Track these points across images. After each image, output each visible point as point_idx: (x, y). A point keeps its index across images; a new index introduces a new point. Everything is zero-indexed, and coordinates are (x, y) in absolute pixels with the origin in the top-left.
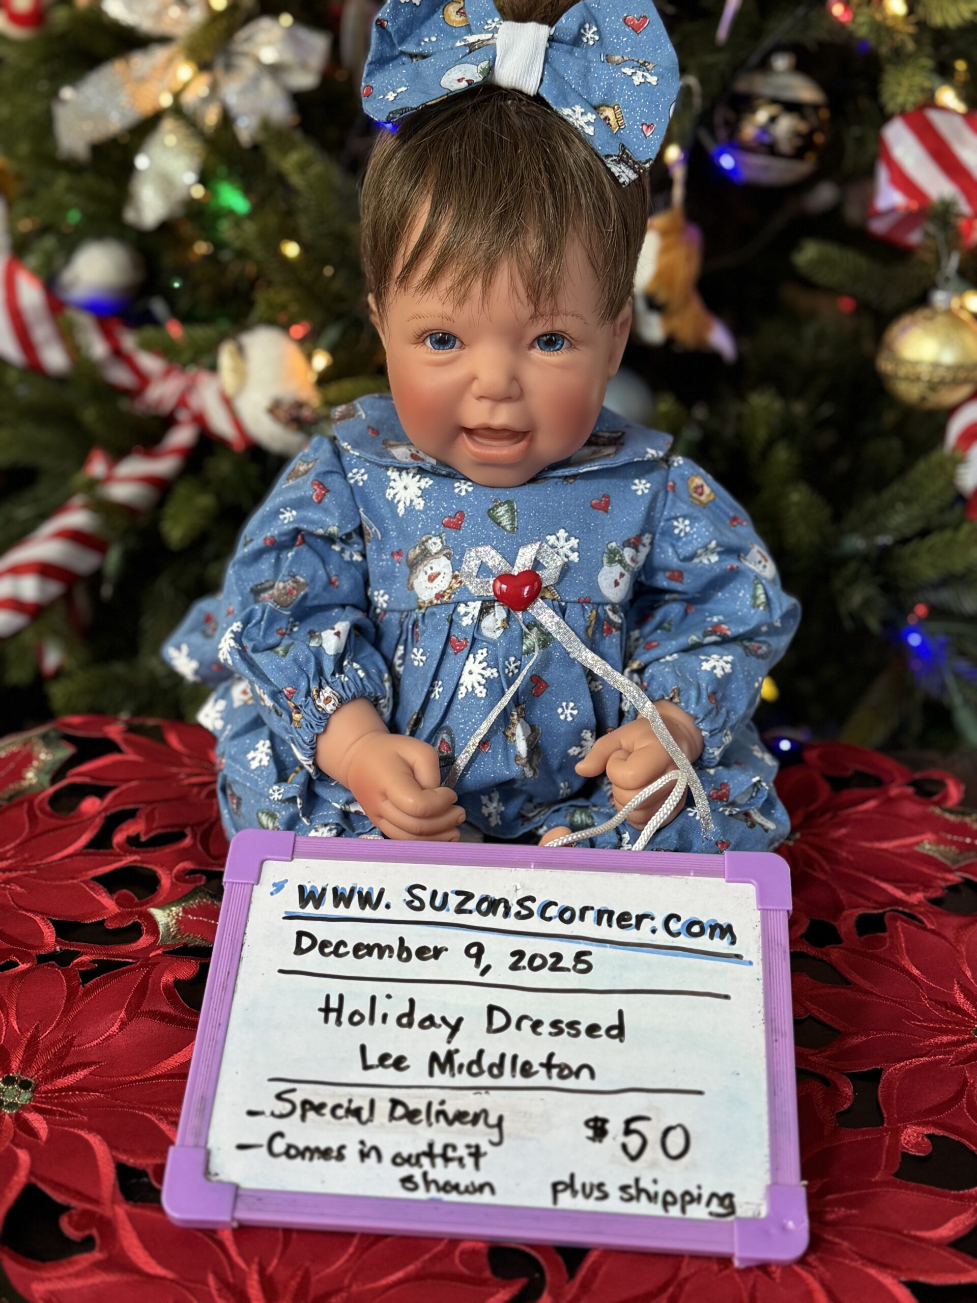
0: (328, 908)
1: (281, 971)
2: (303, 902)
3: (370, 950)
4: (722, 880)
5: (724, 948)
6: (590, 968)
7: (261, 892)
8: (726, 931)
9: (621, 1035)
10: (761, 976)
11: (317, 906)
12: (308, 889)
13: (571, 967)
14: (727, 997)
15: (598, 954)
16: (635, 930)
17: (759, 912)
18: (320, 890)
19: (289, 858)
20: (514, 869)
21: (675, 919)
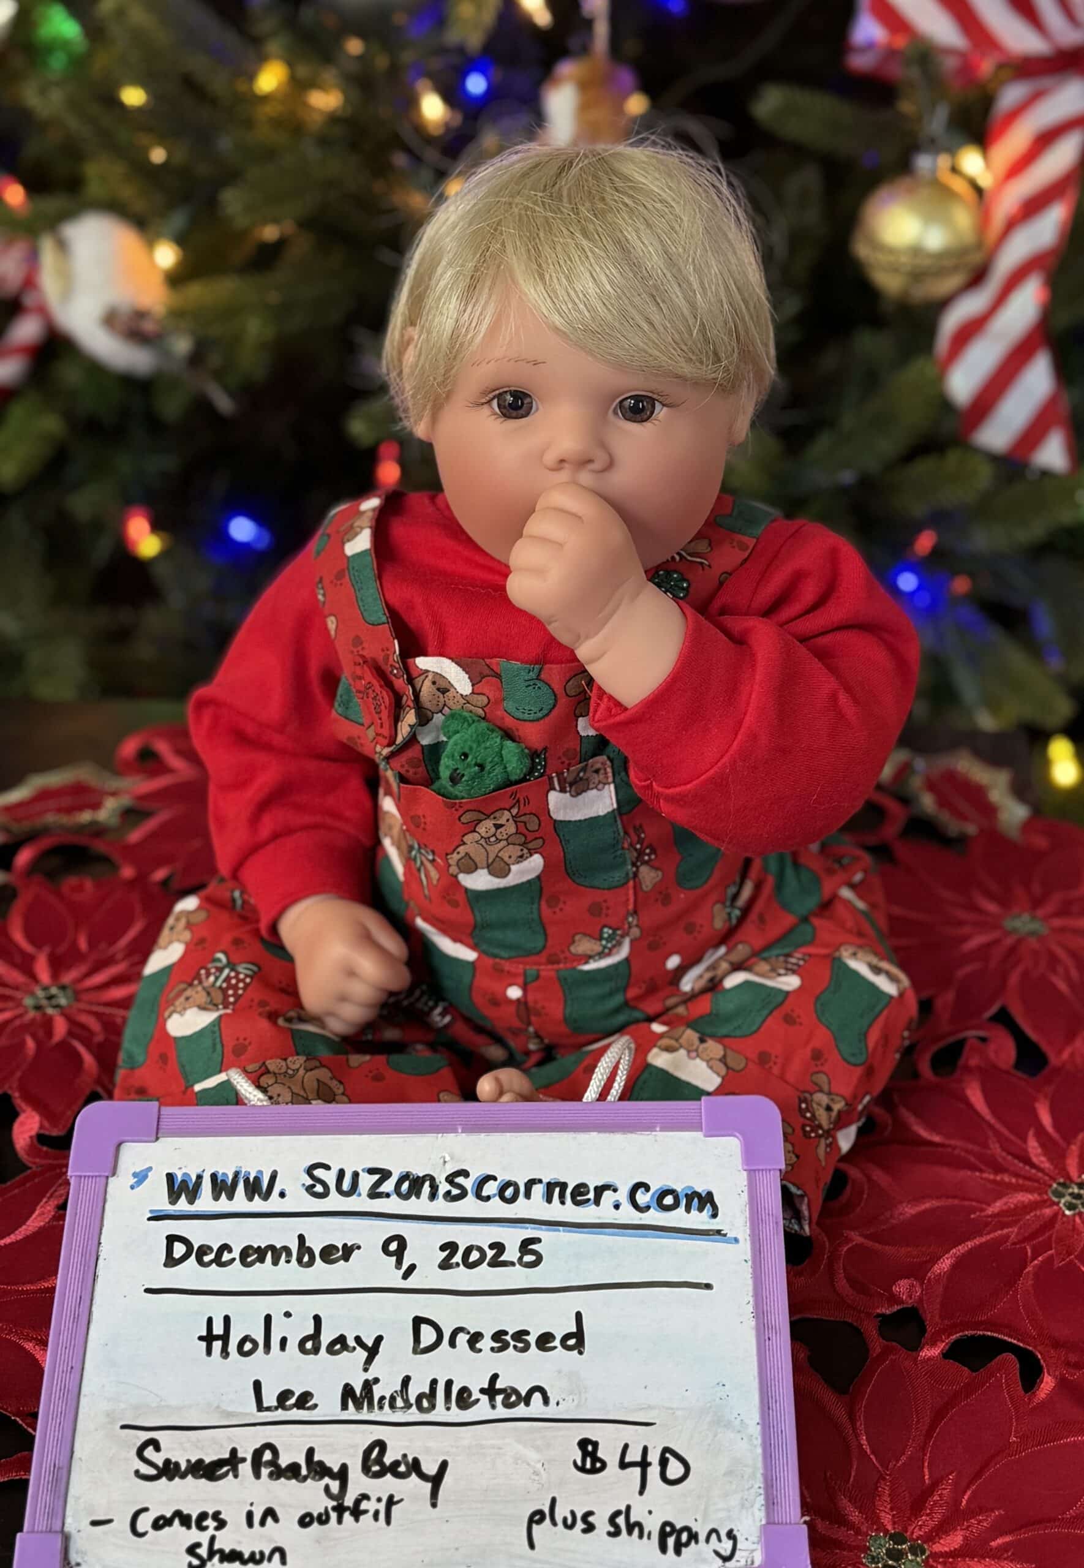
0: (205, 1202)
1: (148, 1291)
2: (174, 1197)
3: (260, 1253)
4: (699, 1135)
5: (703, 1223)
6: (539, 1259)
7: (119, 1186)
8: (705, 1201)
9: (580, 1346)
10: (749, 1257)
11: (191, 1202)
12: (179, 1179)
13: (515, 1261)
14: (708, 1286)
15: (549, 1241)
16: (594, 1206)
17: (745, 1174)
18: (194, 1178)
19: (154, 1138)
20: (440, 1135)
21: (643, 1189)
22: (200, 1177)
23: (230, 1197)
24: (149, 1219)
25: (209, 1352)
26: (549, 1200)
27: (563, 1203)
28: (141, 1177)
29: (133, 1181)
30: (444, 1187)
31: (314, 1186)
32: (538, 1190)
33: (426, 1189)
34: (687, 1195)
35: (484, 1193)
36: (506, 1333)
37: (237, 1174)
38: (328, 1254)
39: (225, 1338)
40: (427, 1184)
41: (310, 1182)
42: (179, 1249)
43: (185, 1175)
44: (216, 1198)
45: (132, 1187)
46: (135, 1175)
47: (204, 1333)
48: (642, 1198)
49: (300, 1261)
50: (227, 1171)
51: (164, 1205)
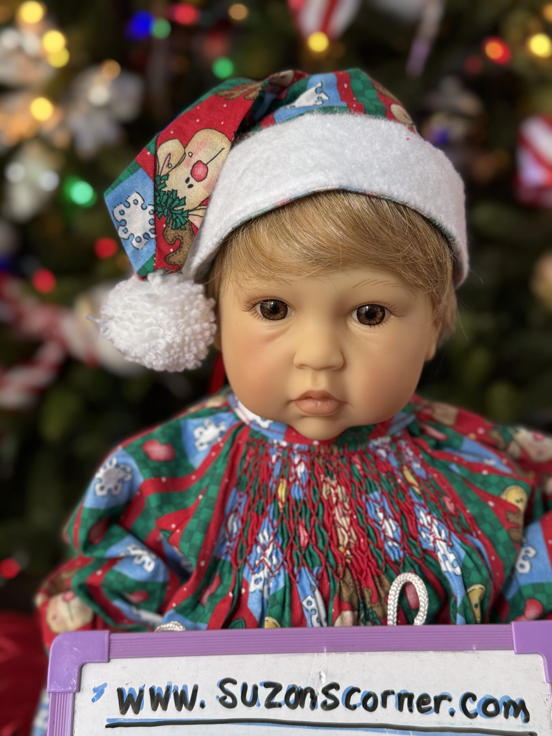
0: (146, 712)
2: (123, 708)
4: (511, 653)
5: (519, 727)
7: (84, 700)
8: (520, 708)
11: (136, 711)
12: (127, 693)
16: (434, 714)
18: (137, 692)
19: (106, 660)
20: (316, 654)
21: (471, 698)
22: (141, 692)
23: (165, 708)
24: (107, 726)
26: (400, 708)
27: (411, 710)
28: (99, 692)
29: (93, 695)
30: (321, 698)
31: (225, 698)
32: (392, 700)
33: (308, 699)
34: (505, 704)
35: (352, 702)
37: (168, 689)
40: (308, 695)
41: (222, 694)
43: (131, 689)
44: (155, 708)
45: (93, 700)
46: (95, 690)
48: (471, 706)
50: (161, 686)
51: (116, 715)
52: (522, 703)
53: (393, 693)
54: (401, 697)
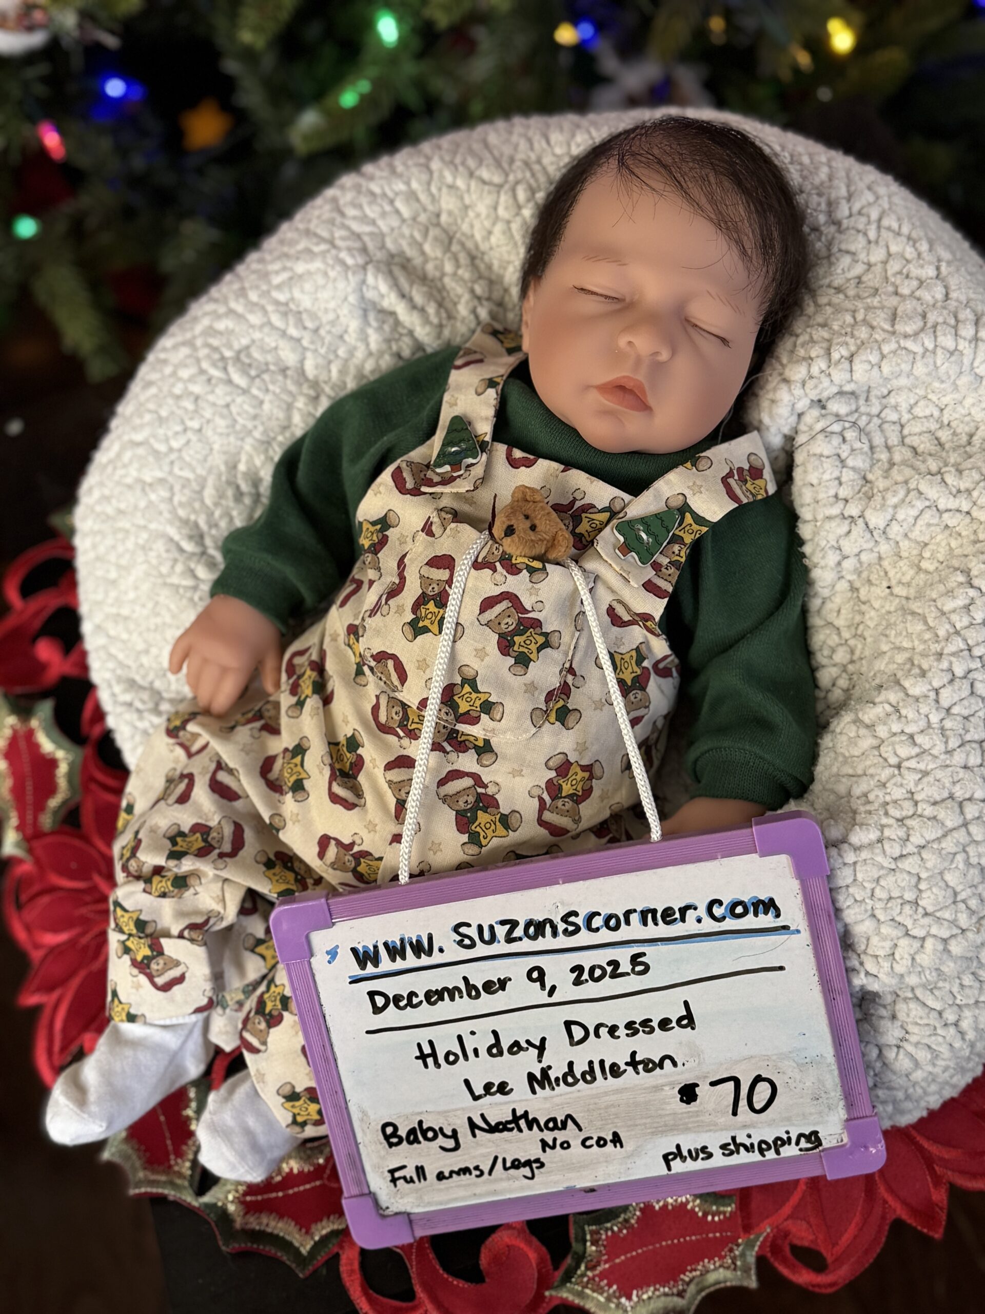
0: (386, 964)
1: (368, 1032)
2: (362, 964)
3: (440, 994)
4: (756, 856)
5: (771, 922)
6: (647, 968)
7: (319, 962)
8: (769, 906)
9: (692, 1024)
10: (809, 941)
11: (376, 965)
12: (361, 951)
13: (629, 971)
14: (781, 968)
16: (681, 923)
17: (797, 880)
18: (372, 948)
19: (330, 925)
20: (548, 887)
21: (717, 904)
22: (375, 947)
23: (404, 958)
24: (351, 983)
25: (426, 1066)
26: (645, 923)
27: (656, 924)
28: (333, 954)
30: (561, 926)
31: (462, 941)
32: (635, 918)
33: (548, 929)
34: (753, 903)
35: (594, 926)
36: (635, 1023)
37: (402, 940)
38: (489, 987)
39: (434, 1054)
40: (548, 926)
41: (458, 938)
42: (380, 1001)
43: (364, 947)
44: (394, 960)
45: (329, 962)
46: (328, 953)
47: (418, 1054)
49: (469, 995)
50: (394, 938)
51: (357, 971)
52: (772, 901)
53: (635, 911)
54: (644, 914)
